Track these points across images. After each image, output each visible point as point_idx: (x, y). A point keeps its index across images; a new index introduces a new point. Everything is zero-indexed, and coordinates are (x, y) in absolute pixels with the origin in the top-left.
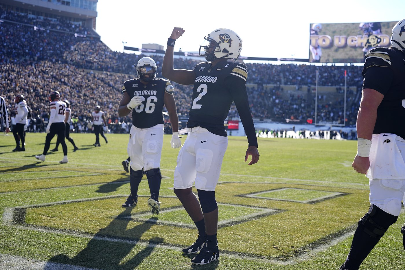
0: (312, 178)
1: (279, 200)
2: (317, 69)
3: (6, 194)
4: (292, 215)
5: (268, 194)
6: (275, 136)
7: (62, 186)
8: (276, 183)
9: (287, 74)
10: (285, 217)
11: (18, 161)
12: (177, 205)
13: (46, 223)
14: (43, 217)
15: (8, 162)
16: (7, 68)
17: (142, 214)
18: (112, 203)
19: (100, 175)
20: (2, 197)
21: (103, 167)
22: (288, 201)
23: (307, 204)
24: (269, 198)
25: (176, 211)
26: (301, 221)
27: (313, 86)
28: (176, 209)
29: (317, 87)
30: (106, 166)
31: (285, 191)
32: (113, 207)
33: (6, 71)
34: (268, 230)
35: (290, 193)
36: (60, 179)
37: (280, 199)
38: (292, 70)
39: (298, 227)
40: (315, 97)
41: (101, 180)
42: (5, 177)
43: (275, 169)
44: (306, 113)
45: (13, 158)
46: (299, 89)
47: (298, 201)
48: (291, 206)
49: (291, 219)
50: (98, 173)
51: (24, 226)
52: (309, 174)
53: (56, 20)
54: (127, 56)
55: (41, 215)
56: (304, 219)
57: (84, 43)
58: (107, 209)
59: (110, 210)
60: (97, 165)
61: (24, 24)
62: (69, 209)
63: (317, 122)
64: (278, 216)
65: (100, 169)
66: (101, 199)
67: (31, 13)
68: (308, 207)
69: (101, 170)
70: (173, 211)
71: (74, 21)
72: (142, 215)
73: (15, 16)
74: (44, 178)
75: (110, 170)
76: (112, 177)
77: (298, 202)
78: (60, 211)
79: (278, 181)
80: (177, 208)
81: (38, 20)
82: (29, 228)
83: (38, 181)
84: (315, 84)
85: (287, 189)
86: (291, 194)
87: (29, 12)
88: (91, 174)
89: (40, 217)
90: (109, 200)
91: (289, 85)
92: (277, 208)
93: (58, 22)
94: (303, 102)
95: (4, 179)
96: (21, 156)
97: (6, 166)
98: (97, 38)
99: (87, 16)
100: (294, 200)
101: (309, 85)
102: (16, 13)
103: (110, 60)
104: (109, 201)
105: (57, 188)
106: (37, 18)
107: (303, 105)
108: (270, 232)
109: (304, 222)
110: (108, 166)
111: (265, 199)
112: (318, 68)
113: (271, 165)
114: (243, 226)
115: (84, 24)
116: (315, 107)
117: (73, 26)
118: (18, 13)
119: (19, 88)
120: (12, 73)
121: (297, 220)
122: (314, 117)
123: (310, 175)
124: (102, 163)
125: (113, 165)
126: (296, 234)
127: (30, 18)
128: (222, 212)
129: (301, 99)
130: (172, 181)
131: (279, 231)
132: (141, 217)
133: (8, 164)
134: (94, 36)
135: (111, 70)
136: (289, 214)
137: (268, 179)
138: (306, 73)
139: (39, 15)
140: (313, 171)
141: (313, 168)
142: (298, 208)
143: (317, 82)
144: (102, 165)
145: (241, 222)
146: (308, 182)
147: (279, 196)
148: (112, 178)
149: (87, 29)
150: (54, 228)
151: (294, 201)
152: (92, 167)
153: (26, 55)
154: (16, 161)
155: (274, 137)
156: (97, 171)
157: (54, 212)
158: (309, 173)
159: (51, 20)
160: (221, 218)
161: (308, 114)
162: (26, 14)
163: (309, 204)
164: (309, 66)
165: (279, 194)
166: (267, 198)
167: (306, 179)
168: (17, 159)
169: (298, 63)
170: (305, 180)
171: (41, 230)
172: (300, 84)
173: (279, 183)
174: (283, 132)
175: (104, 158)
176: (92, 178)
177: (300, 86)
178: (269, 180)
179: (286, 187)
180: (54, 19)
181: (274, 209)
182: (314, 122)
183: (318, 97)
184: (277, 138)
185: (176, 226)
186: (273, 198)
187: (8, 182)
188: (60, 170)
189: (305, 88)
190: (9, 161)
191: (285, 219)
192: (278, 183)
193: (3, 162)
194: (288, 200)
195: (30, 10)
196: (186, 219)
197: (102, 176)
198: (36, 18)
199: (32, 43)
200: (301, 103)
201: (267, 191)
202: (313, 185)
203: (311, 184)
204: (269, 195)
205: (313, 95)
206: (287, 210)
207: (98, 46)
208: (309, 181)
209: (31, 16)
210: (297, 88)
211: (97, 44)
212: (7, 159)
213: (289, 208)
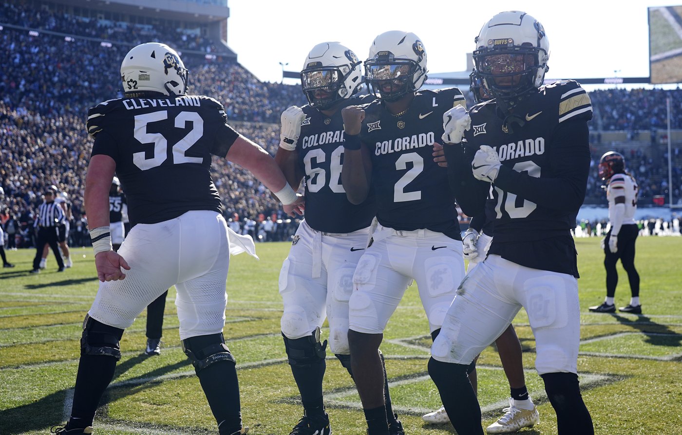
0: (676, 311)
1: (612, 357)
2: (669, 97)
3: (68, 363)
4: (642, 384)
5: (589, 345)
6: (590, 233)
7: (177, 344)
8: (603, 323)
9: (608, 108)
10: (629, 389)
11: (88, 301)
12: (408, 374)
13: (150, 416)
14: (143, 405)
15: (68, 303)
16: (61, 124)
17: (339, 393)
18: (277, 374)
19: (248, 321)
20: (61, 370)
21: (254, 305)
22: (631, 358)
23: (671, 363)
24: (592, 354)
25: (406, 385)
26: (664, 397)
27: (661, 131)
28: (406, 382)
29: (669, 132)
30: (260, 304)
31: (622, 338)
32: (279, 381)
33: (58, 130)
34: (597, 416)
35: (633, 342)
36: (171, 331)
37: (614, 355)
38: (616, 101)
39: (657, 407)
40: (667, 152)
41: (252, 329)
42: (65, 332)
43: (597, 297)
44: (650, 185)
45: (78, 295)
46: (632, 138)
47: (651, 356)
48: (638, 368)
49: (641, 393)
50: (246, 317)
51: (106, 422)
52: (668, 304)
53: (151, 27)
54: (290, 89)
55: (138, 401)
56: (668, 392)
57: (206, 68)
58: (268, 385)
59: (273, 388)
60: (242, 302)
61: (90, 39)
62: (193, 387)
63: (675, 203)
64: (614, 388)
65: (248, 310)
66: (254, 367)
67: (103, 16)
68: (674, 368)
69: (250, 312)
70: (399, 385)
71: (186, 27)
72: (338, 395)
73: (73, 25)
74: (140, 330)
75: (269, 311)
76: (274, 323)
77: (652, 359)
78: (175, 393)
79: (606, 320)
80: (407, 379)
81: (116, 29)
82: (118, 428)
83: (128, 336)
84: (665, 127)
85: (626, 334)
86: (637, 344)
87: (99, 15)
88: (231, 319)
89: (136, 404)
90: (271, 368)
91: (612, 130)
92: (610, 373)
93: (155, 32)
94: (642, 162)
95: (63, 335)
96: (93, 290)
97: (66, 310)
98: (231, 58)
99: (211, 17)
100: (645, 355)
101: (654, 129)
102: (75, 18)
103: (258, 99)
104: (271, 370)
105: (168, 349)
106: (115, 26)
107: (643, 169)
108: (601, 420)
109: (668, 398)
110: (262, 302)
111: (583, 355)
112: (668, 94)
113: (589, 290)
114: (545, 409)
115: (204, 33)
116: (668, 171)
117: (184, 38)
118: (77, 17)
119: (84, 162)
120: (71, 134)
121: (654, 395)
122: (666, 191)
123: (671, 306)
124: (251, 297)
125: (273, 301)
126: (655, 422)
127: (101, 26)
128: (499, 384)
129: (638, 157)
130: (392, 327)
131: (620, 417)
132: (337, 399)
133: (70, 306)
134: (225, 54)
135: (259, 118)
136: (636, 384)
137: (586, 316)
138: (647, 105)
139: (118, 20)
140: (675, 297)
141: (675, 292)
142: (653, 370)
143: (668, 122)
144: (252, 302)
145: (540, 403)
146: (668, 320)
147: (612, 349)
148: (273, 326)
149: (211, 41)
150: (166, 426)
151: (644, 357)
152: (233, 306)
153: (96, 98)
154: (85, 301)
155: (588, 236)
156: (242, 313)
157: (165, 395)
158: (668, 301)
159: (142, 29)
160: (498, 396)
161: (654, 187)
162: (93, 19)
163: (675, 362)
164: (650, 91)
165: (611, 345)
166: (588, 353)
167: (662, 314)
168: (85, 297)
169: (629, 87)
170: (662, 316)
171: (140, 430)
172: (634, 128)
173: (608, 324)
174: (606, 224)
175: (255, 288)
176: (235, 327)
177: (635, 132)
178: (588, 319)
179: (624, 330)
180: (146, 27)
181: (605, 375)
182: (668, 203)
183: (673, 151)
184: (596, 238)
185: (408, 413)
186: (600, 352)
187: (71, 340)
188: (169, 314)
189: (645, 134)
190: (71, 301)
191: (630, 393)
192: (606, 322)
193: (60, 303)
194: (631, 356)
195: (101, 12)
196: (428, 399)
197: (254, 323)
198: (112, 25)
199: (108, 73)
200: (640, 165)
201: (586, 339)
202: (678, 324)
203: (675, 324)
204: (591, 347)
205: (662, 148)
206: (632, 376)
207: (232, 74)
208: (670, 318)
209: (103, 22)
210: (629, 136)
211: (232, 71)
212: (66, 296)
213: (635, 372)
